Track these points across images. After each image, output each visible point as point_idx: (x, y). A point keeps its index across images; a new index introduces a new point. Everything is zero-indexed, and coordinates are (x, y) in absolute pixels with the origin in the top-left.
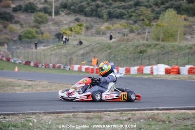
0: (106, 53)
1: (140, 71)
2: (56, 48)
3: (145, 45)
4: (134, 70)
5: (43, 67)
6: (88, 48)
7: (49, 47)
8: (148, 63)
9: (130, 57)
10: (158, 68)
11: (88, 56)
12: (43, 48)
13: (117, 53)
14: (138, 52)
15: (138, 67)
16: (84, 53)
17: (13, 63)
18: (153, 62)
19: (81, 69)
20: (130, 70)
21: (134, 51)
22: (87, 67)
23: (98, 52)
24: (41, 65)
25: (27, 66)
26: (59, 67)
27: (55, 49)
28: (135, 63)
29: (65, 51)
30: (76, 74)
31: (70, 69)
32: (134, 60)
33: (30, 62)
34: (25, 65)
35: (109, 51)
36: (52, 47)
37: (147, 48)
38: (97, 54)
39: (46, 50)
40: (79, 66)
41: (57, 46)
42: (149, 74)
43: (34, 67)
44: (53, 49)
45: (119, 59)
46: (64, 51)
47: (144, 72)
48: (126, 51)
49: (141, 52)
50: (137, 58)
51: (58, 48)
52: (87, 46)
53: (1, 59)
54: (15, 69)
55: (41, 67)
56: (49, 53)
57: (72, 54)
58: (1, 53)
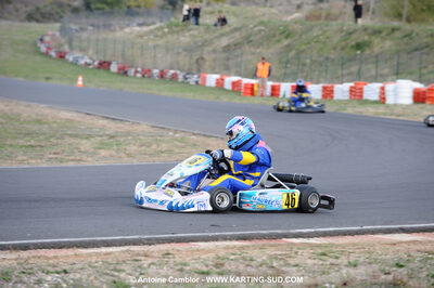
0: (279, 46)
1: (356, 93)
2: (166, 30)
3: (369, 31)
4: (342, 90)
5: (139, 75)
6: (237, 34)
7: (152, 27)
8: (373, 72)
9: (332, 56)
10: (396, 88)
11: (239, 52)
12: (138, 29)
13: (304, 47)
14: (352, 47)
15: (352, 84)
16: (229, 46)
17: (72, 63)
18: (386, 71)
19: (222, 85)
20: (332, 91)
21: (343, 44)
22: (236, 79)
23: (261, 44)
24: (133, 70)
25: (102, 73)
26: (174, 77)
27: (164, 34)
28: (345, 72)
29: (188, 39)
30: (211, 98)
31: (197, 82)
32: (343, 64)
33: (109, 64)
34: (98, 68)
35: (286, 42)
36: (158, 29)
37: (373, 38)
38: (258, 47)
39: (146, 34)
40: (218, 76)
41: (169, 26)
42: (375, 102)
43: (118, 73)
44: (160, 33)
45: (308, 61)
46: (185, 39)
47: (366, 96)
48: (324, 43)
49: (358, 46)
50: (350, 60)
51: (172, 32)
52: (236, 30)
53: (46, 54)
54: (77, 80)
55: (135, 76)
56: (151, 44)
57: (203, 45)
58: (47, 39)
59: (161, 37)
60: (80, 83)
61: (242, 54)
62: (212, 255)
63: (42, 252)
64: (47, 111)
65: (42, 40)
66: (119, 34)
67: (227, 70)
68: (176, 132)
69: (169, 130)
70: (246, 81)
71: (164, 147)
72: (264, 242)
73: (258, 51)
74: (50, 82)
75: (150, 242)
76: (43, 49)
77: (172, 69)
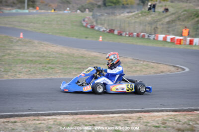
0: (193, 21)
2: (140, 15)
6: (173, 16)
7: (134, 13)
11: (174, 24)
12: (127, 14)
16: (169, 21)
17: (97, 30)
19: (166, 40)
22: (172, 37)
24: (125, 33)
25: (111, 35)
26: (143, 36)
27: (139, 17)
30: (160, 45)
33: (114, 30)
34: (109, 33)
35: (197, 19)
36: (136, 14)
39: (131, 17)
40: (164, 36)
41: (141, 13)
43: (118, 35)
46: (149, 18)
51: (143, 16)
52: (173, 14)
53: (86, 27)
54: (99, 38)
55: (125, 36)
56: (133, 21)
57: (157, 22)
58: (86, 20)
59: (137, 18)
60: (101, 39)
61: (175, 25)
62: (161, 118)
63: (83, 116)
64: (86, 52)
65: (84, 20)
66: (118, 17)
67: (168, 32)
68: (144, 61)
69: (141, 60)
70: (177, 38)
71: (139, 68)
72: (185, 113)
73: (183, 23)
74: (88, 39)
75: (132, 112)
76: (85, 24)
77: (142, 32)
